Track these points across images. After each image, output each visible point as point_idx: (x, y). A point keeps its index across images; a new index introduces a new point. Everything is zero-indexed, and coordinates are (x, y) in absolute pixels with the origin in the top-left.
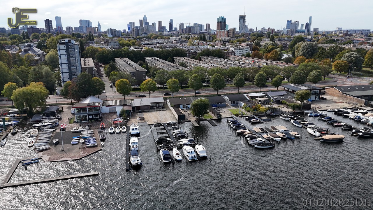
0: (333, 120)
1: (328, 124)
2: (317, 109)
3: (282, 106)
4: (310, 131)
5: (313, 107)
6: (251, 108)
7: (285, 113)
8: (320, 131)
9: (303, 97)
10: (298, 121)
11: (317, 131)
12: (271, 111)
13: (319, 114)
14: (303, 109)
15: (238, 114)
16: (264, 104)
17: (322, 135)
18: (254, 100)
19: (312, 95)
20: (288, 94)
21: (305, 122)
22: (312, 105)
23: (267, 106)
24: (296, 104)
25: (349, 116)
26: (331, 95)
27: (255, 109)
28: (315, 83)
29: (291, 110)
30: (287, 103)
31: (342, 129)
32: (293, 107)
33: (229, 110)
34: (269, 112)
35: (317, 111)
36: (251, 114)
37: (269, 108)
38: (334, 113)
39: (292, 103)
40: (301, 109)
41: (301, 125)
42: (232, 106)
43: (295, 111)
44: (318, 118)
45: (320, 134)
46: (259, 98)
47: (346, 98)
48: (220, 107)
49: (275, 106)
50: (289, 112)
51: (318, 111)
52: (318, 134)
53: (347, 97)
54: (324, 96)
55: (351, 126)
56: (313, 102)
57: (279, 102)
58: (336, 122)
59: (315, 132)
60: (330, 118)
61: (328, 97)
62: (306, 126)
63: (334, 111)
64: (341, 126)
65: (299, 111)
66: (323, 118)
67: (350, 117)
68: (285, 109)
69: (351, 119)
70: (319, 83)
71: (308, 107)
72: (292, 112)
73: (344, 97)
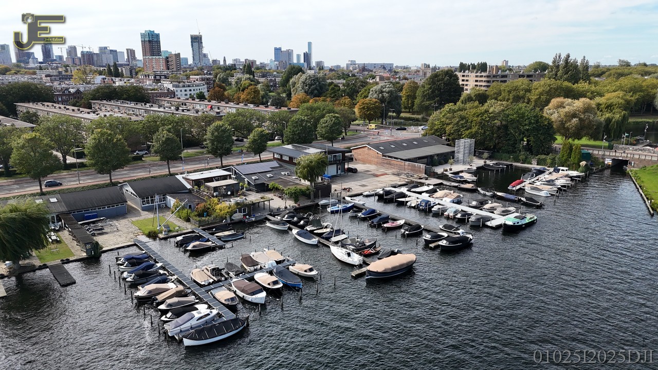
0: (379, 215)
1: (372, 226)
2: (344, 194)
3: (269, 195)
4: (339, 253)
5: (335, 190)
6: (192, 211)
7: (277, 212)
8: (360, 249)
9: (313, 170)
10: (309, 228)
11: (353, 251)
12: (244, 211)
13: (350, 205)
14: (316, 196)
15: (155, 232)
16: (226, 196)
17: (366, 259)
18: (202, 188)
19: (331, 164)
20: (281, 166)
21: (324, 230)
22: (334, 187)
23: (231, 200)
24: (299, 187)
25: (407, 202)
26: (364, 162)
27: (204, 211)
28: (332, 139)
29: (290, 204)
30: (281, 187)
31: (403, 235)
32: (296, 195)
33: (133, 223)
34: (238, 216)
35: (344, 198)
36: (193, 227)
37: (237, 204)
38: (377, 198)
39: (290, 187)
40: (312, 197)
41: (314, 241)
42: (144, 209)
43: (299, 205)
44: (350, 214)
45: (361, 258)
46: (217, 180)
47: (390, 164)
48: (107, 219)
49: (254, 197)
50: (286, 208)
51: (347, 198)
52: (356, 259)
53: (393, 162)
54: (352, 166)
55: (419, 227)
56: (333, 178)
57: (262, 188)
58: (386, 219)
59: (349, 255)
60: (373, 211)
61: (359, 167)
62: (328, 239)
63: (376, 195)
64: (400, 227)
65: (308, 203)
66: (360, 214)
67: (408, 204)
68: (277, 202)
69: (411, 207)
70: (339, 142)
71: (325, 191)
72: (293, 207)
73: (387, 163)
